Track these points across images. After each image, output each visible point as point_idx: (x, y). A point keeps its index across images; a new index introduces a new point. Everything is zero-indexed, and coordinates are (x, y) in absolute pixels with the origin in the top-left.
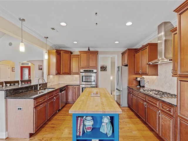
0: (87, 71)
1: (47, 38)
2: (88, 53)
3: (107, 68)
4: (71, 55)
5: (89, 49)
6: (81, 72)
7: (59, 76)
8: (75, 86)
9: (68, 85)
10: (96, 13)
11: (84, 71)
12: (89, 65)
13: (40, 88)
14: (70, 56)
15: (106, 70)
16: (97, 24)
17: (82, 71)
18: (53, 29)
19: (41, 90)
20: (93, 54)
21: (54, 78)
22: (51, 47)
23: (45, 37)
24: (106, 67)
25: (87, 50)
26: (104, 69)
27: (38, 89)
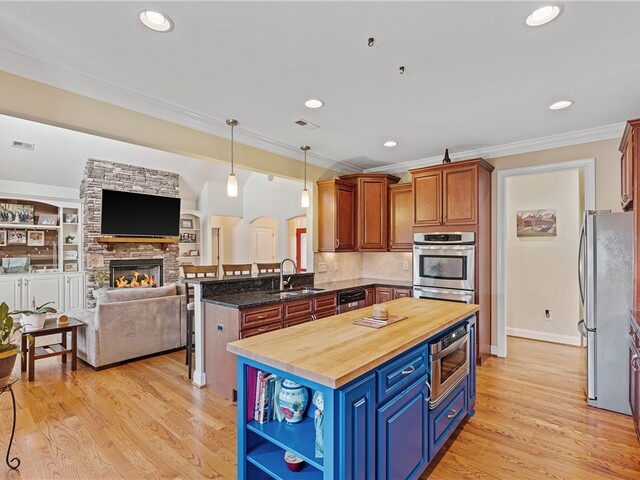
0: (436, 237)
1: (308, 148)
2: (439, 172)
3: (558, 225)
4: (391, 186)
5: (447, 159)
6: (417, 243)
7: (362, 256)
8: (400, 291)
9: (378, 285)
10: (371, 40)
11: (428, 238)
12: (447, 217)
13: (286, 286)
14: (389, 189)
15: (551, 231)
16: (402, 68)
17: (419, 237)
18: (301, 123)
19: (289, 291)
20: (459, 174)
21: (339, 260)
22: (328, 170)
23: (302, 148)
24: (554, 218)
25: (439, 160)
26: (543, 230)
27: (281, 288)
